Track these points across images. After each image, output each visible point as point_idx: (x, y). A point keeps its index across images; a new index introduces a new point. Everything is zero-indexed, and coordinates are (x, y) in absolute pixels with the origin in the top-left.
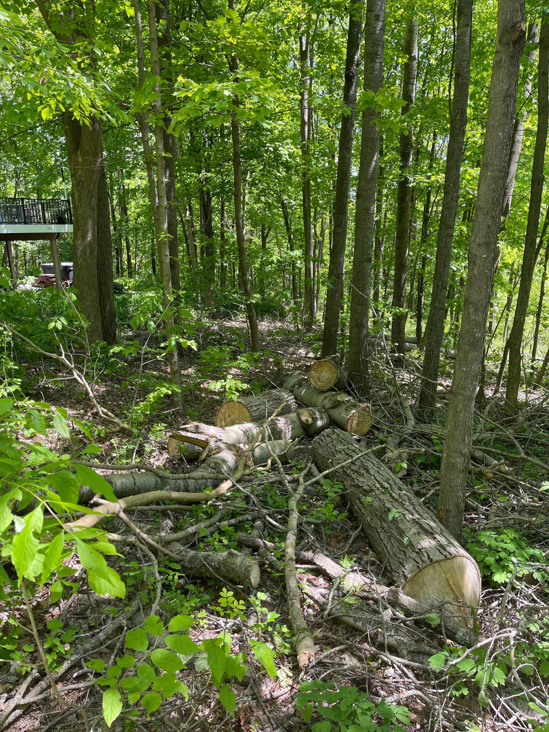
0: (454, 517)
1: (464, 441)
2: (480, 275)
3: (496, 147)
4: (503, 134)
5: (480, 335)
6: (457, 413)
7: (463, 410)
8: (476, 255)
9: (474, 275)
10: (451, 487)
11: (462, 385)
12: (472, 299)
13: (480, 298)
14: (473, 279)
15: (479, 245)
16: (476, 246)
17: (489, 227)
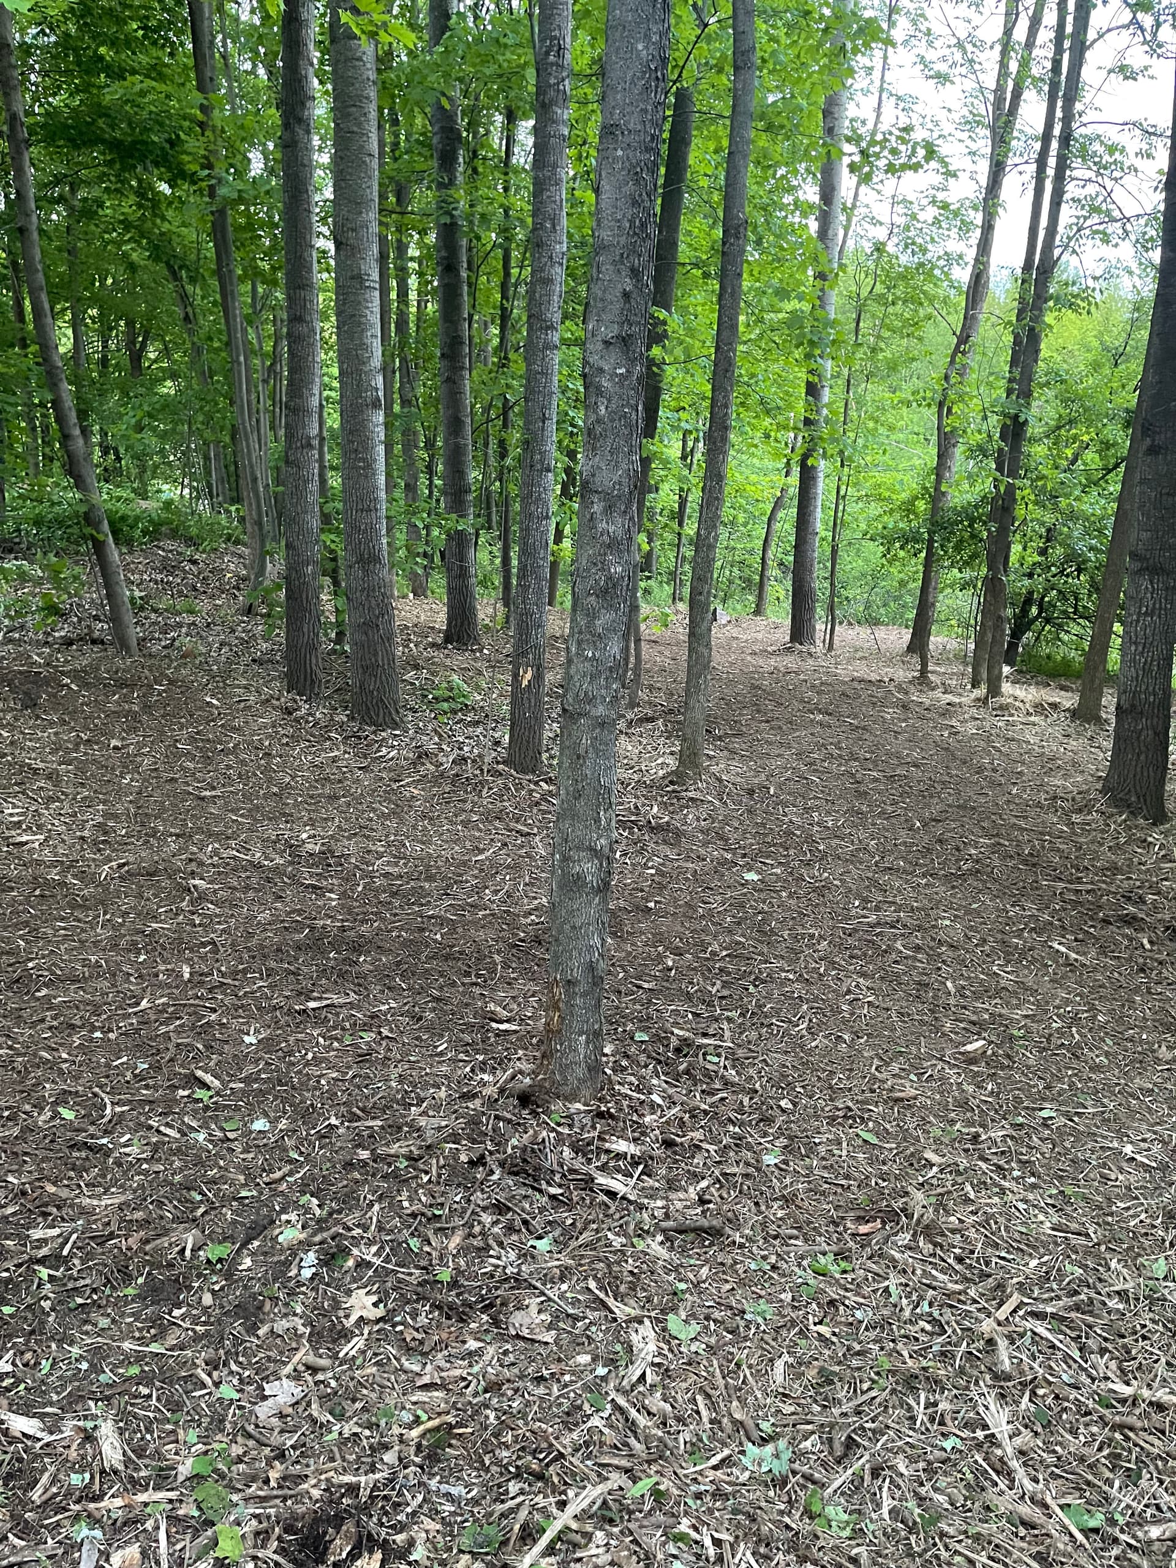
0: (584, 995)
1: (597, 820)
2: (612, 421)
3: (632, 82)
4: (646, 48)
5: (619, 569)
6: (578, 757)
7: (591, 750)
8: (601, 370)
9: (599, 421)
10: (574, 927)
11: (586, 693)
12: (597, 479)
13: (615, 478)
14: (599, 429)
15: (607, 343)
16: (600, 346)
17: (626, 295)
